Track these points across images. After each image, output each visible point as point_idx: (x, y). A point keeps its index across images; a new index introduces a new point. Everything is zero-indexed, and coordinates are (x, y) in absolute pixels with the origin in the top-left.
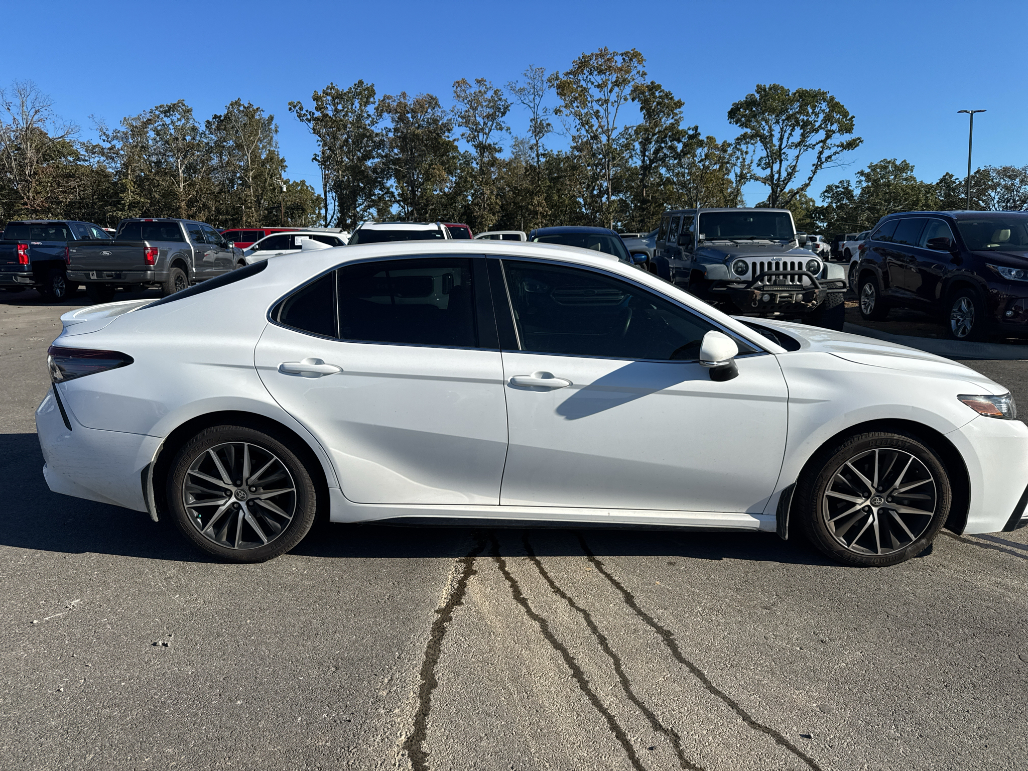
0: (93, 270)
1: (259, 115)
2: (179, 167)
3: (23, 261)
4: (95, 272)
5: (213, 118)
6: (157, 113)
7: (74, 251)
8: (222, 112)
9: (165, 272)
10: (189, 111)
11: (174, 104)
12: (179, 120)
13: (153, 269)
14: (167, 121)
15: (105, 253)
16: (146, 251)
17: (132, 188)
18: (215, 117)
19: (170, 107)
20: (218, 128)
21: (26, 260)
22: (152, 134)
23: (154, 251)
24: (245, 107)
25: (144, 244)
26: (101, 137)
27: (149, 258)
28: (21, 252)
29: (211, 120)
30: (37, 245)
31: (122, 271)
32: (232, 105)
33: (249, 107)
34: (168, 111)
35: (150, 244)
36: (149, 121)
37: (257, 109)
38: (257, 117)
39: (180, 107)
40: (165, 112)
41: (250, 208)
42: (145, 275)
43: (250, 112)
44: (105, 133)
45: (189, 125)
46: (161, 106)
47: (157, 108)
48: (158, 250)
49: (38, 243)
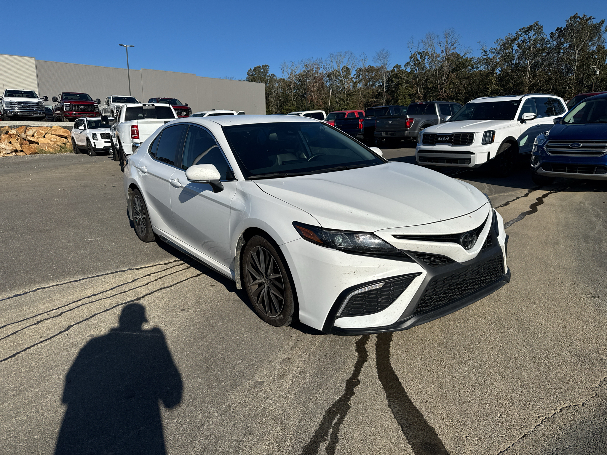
0: (384, 131)
1: (590, 22)
2: (528, 65)
3: (361, 127)
4: (385, 132)
5: (556, 30)
6: (520, 33)
7: (378, 122)
8: (564, 26)
9: (416, 132)
10: (541, 28)
11: (532, 26)
12: (534, 35)
13: (409, 130)
14: (526, 37)
15: (390, 122)
16: (407, 120)
17: (495, 82)
18: (557, 29)
19: (529, 28)
20: (559, 37)
21: (362, 127)
22: (516, 47)
23: (411, 120)
24: (580, 18)
25: (406, 117)
26: (483, 54)
27: (408, 124)
28: (360, 123)
29: (554, 32)
30: (369, 119)
31: (395, 131)
32: (571, 19)
33: (583, 18)
34: (527, 31)
35: (409, 116)
36: (515, 40)
37: (590, 18)
38: (589, 23)
39: (535, 26)
40: (526, 31)
41: (571, 88)
42: (404, 133)
43: (583, 22)
44: (485, 51)
45: (540, 37)
46: (523, 28)
47: (520, 30)
48: (414, 119)
49: (369, 118)
